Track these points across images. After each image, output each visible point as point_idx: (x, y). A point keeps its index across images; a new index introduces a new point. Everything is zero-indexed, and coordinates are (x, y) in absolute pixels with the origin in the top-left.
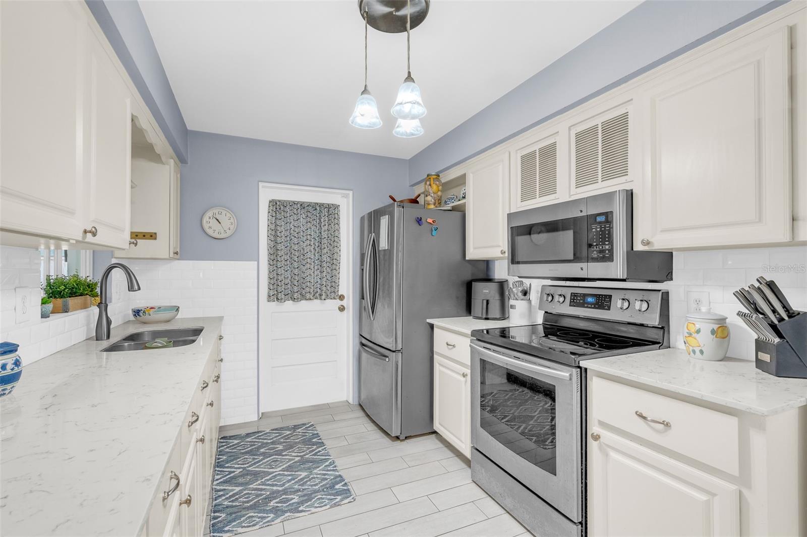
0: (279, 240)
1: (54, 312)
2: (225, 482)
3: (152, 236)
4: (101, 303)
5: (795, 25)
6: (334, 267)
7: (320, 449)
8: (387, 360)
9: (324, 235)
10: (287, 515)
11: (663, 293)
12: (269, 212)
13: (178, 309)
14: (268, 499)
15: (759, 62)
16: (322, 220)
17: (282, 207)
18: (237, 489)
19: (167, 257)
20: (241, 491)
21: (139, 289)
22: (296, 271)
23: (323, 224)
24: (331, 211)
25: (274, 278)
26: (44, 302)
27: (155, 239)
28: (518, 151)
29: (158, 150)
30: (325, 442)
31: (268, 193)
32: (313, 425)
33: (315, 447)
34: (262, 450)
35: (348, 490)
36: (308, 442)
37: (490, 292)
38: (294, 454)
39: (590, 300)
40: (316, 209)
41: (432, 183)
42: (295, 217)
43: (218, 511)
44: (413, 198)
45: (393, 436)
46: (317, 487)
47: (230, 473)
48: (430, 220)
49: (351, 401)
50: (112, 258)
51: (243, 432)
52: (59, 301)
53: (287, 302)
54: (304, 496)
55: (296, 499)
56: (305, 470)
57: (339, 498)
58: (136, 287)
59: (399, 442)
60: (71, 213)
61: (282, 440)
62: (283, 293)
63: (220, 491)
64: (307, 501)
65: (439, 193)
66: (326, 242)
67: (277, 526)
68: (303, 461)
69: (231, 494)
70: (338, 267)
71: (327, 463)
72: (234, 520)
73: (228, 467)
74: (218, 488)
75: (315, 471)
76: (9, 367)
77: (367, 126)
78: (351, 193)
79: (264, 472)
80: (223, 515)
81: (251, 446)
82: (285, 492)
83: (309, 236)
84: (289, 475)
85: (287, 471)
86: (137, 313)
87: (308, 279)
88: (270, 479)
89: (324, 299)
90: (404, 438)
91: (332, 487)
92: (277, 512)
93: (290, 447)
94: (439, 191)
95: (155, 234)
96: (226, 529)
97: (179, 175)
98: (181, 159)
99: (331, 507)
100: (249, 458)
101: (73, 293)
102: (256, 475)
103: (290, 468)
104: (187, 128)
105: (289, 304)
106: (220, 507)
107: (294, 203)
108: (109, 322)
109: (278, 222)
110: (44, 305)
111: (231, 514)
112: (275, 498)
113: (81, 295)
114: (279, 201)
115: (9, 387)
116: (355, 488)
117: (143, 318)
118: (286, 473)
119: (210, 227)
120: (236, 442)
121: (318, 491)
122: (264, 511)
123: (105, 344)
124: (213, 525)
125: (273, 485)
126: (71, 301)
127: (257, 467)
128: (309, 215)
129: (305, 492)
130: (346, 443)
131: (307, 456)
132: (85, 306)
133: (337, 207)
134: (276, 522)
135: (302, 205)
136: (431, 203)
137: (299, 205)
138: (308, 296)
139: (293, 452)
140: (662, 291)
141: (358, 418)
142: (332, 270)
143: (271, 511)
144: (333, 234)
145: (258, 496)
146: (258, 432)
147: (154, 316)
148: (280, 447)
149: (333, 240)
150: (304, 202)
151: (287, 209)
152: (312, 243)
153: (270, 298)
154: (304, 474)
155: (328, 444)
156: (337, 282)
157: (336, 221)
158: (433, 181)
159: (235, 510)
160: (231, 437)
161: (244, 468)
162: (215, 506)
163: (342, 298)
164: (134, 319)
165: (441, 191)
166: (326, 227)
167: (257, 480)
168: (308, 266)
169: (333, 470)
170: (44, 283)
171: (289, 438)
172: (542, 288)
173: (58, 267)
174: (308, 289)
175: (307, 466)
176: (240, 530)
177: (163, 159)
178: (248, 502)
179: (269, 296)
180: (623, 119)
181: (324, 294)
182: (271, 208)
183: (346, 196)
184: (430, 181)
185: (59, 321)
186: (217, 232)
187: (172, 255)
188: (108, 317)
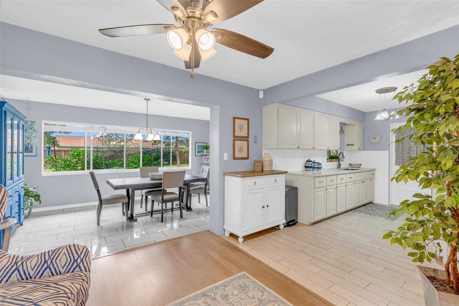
1: (330, 161)
3: (353, 145)
4: (339, 161)
13: (361, 164)
22: (407, 154)
25: (398, 156)
26: (327, 159)
42: (408, 134)
52: (331, 159)
60: (326, 146)
62: (401, 162)
86: (350, 164)
97: (362, 126)
101: (333, 158)
104: (365, 112)
109: (399, 136)
113: (335, 159)
117: (352, 166)
119: (372, 141)
123: (339, 169)
126: (333, 160)
132: (336, 161)
147: (354, 166)
153: (397, 164)
170: (328, 155)
177: (355, 125)
179: (395, 163)
185: (330, 163)
186: (374, 142)
187: (358, 149)
188: (340, 164)
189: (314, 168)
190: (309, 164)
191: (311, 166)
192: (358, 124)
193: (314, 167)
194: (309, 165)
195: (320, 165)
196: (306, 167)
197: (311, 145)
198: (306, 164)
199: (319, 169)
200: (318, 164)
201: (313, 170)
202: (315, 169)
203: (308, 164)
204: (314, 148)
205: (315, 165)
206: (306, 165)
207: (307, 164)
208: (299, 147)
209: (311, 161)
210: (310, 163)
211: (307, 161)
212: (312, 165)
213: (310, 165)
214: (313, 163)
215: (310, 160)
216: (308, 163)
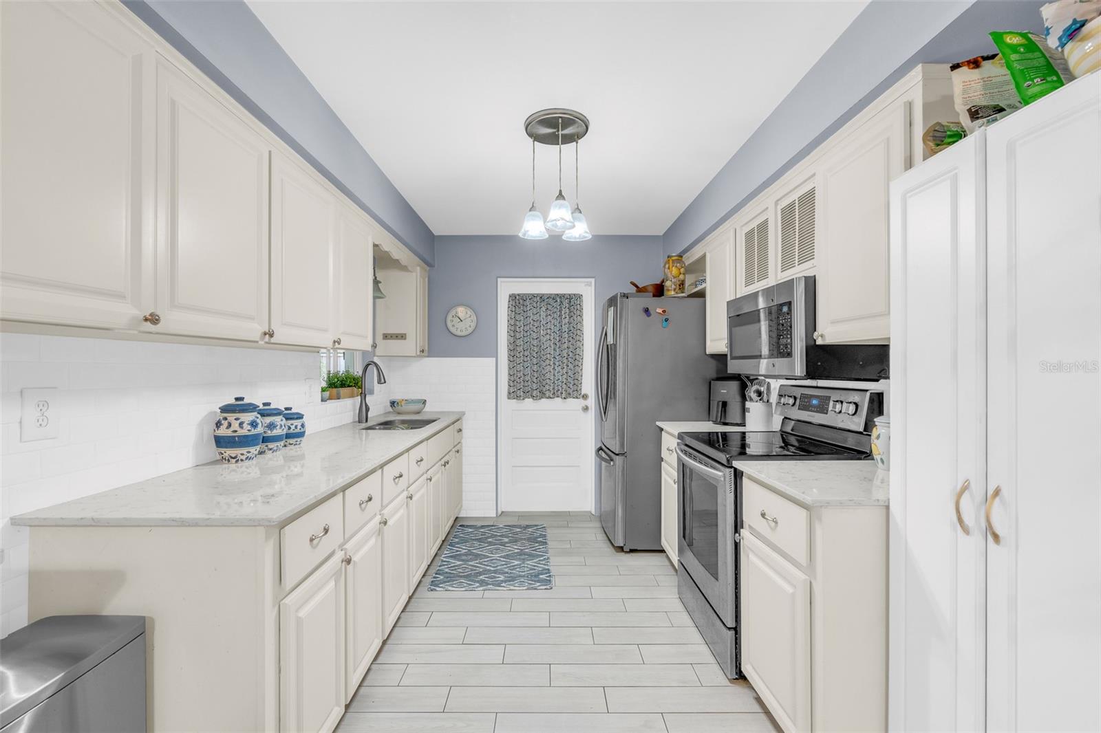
0: (518, 335)
1: (330, 398)
2: (451, 557)
3: (402, 337)
4: (362, 393)
5: (912, 101)
6: (577, 363)
7: (541, 547)
8: (612, 463)
9: (565, 328)
10: (489, 586)
11: (871, 393)
12: (509, 307)
13: (424, 402)
14: (480, 574)
15: (888, 139)
16: (563, 312)
17: (521, 301)
18: (459, 563)
19: (414, 355)
20: (460, 565)
21: (385, 382)
22: (535, 368)
23: (563, 317)
24: (572, 303)
25: (514, 374)
26: (323, 390)
27: (405, 339)
28: (744, 228)
29: (404, 262)
30: (548, 542)
31: (507, 288)
32: (544, 527)
33: (537, 545)
34: (489, 540)
35: (550, 580)
36: (533, 540)
37: (728, 392)
38: (516, 547)
39: (815, 402)
40: (557, 301)
41: (671, 267)
42: (535, 310)
43: (439, 574)
44: (658, 283)
45: (616, 545)
46: (523, 574)
47: (457, 551)
48: (659, 310)
49: (593, 512)
50: (374, 356)
51: (479, 524)
52: (335, 390)
53: (526, 399)
54: (509, 577)
55: (502, 578)
56: (520, 559)
57: (539, 584)
58: (383, 380)
59: (623, 553)
60: (326, 330)
61: (510, 535)
62: (522, 390)
63: (445, 561)
64: (510, 581)
65: (682, 277)
66: (567, 336)
67: (479, 593)
68: (521, 553)
69: (452, 565)
70: (580, 363)
71: (542, 558)
72: (448, 582)
73: (457, 547)
74: (445, 559)
75: (528, 562)
76: (299, 427)
77: (539, 237)
78: (593, 280)
79: (484, 555)
80: (442, 577)
81: (482, 535)
82: (495, 572)
83: (549, 330)
84: (504, 561)
85: (503, 558)
86: (393, 403)
87: (548, 376)
88: (488, 561)
89: (565, 398)
90: (628, 550)
91: (537, 576)
92: (482, 583)
93: (515, 541)
94: (680, 274)
95: (405, 334)
96: (441, 586)
97: (427, 279)
98: (428, 264)
99: (528, 589)
100: (476, 544)
101: (343, 385)
102: (477, 556)
103: (507, 557)
104: (433, 234)
105: (529, 401)
106: (441, 572)
107: (534, 296)
108: (367, 409)
109: (517, 318)
110: (324, 393)
111: (448, 577)
112: (484, 574)
113: (349, 386)
114: (518, 295)
115: (299, 440)
116: (557, 581)
117: (399, 408)
118: (502, 559)
119: (453, 326)
120: (470, 530)
121: (524, 576)
122: (472, 581)
123: (364, 425)
124: (432, 582)
125: (487, 566)
126: (343, 391)
127: (481, 551)
128: (549, 307)
129: (512, 575)
130: (569, 546)
131: (527, 550)
132: (352, 396)
133: (580, 297)
134: (479, 589)
135: (542, 297)
136: (670, 288)
137: (538, 298)
138: (548, 394)
139: (516, 545)
140: (871, 392)
141: (596, 528)
142: (574, 366)
143: (478, 582)
144: (575, 326)
145: (472, 570)
146: (492, 526)
147: (405, 408)
148: (506, 540)
149: (575, 333)
150: (543, 295)
151: (528, 302)
152: (552, 337)
153: (512, 395)
154: (516, 563)
155: (551, 544)
156: (579, 379)
157: (578, 312)
158: (673, 263)
159: (452, 576)
160: (467, 526)
161: (469, 550)
162: (438, 570)
163: (585, 397)
164: (391, 410)
165: (684, 274)
166: (567, 320)
167: (477, 560)
168: (548, 362)
169: (544, 565)
170: (326, 376)
171: (517, 534)
172: (780, 388)
173: (336, 365)
174: (547, 387)
175: (523, 557)
176: (450, 588)
177: (410, 268)
178: (463, 573)
179: (509, 393)
180: (812, 193)
181: (564, 392)
182: (511, 303)
183: (589, 284)
184: (669, 263)
185: (333, 405)
186: (459, 330)
187: (418, 353)
188: (366, 405)
189: (266, 440)
190: (241, 424)
191: (254, 432)
192: (418, 268)
193: (269, 433)
194: (241, 432)
195: (298, 423)
196: (220, 442)
197: (251, 318)
198: (218, 424)
199: (291, 441)
200: (287, 419)
201: (261, 453)
202: (271, 445)
203: (235, 425)
204: (271, 335)
205: (271, 426)
206: (223, 431)
207: (230, 425)
208: (153, 319)
209: (250, 408)
210: (248, 417)
211: (226, 409)
212: (260, 430)
213: (245, 431)
214: (263, 414)
215: (246, 401)
216: (231, 417)
